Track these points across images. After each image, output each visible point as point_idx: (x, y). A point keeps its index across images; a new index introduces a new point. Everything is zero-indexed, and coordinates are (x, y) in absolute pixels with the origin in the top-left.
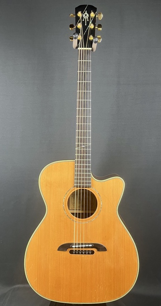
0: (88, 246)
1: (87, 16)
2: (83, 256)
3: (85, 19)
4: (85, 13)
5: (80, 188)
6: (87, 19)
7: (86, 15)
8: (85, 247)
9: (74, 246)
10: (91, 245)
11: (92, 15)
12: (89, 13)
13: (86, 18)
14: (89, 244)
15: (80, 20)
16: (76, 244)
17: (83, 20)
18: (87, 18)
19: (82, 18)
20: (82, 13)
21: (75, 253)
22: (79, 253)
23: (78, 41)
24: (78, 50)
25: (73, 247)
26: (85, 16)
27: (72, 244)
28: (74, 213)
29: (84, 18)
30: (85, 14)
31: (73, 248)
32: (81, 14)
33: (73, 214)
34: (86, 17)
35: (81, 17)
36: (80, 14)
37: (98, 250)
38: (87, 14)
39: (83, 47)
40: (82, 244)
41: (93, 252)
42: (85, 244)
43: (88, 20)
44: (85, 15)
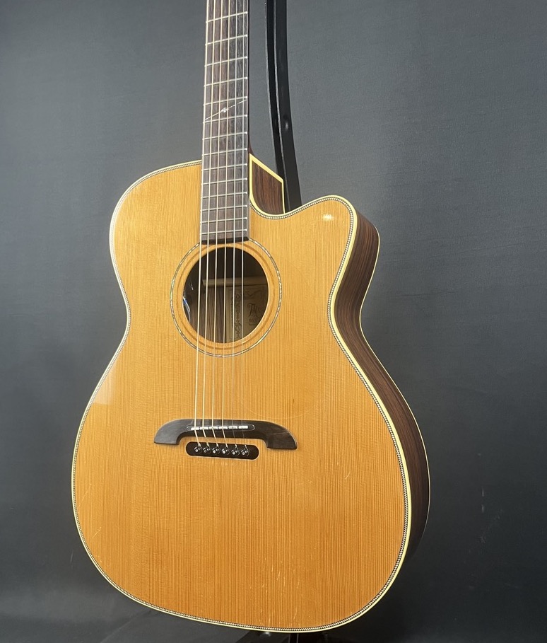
0: (235, 427)
5: (221, 246)
8: (228, 433)
9: (194, 428)
10: (245, 428)
14: (239, 423)
16: (201, 423)
21: (203, 454)
27: (190, 422)
37: (270, 443)
40: (218, 422)
42: (228, 422)
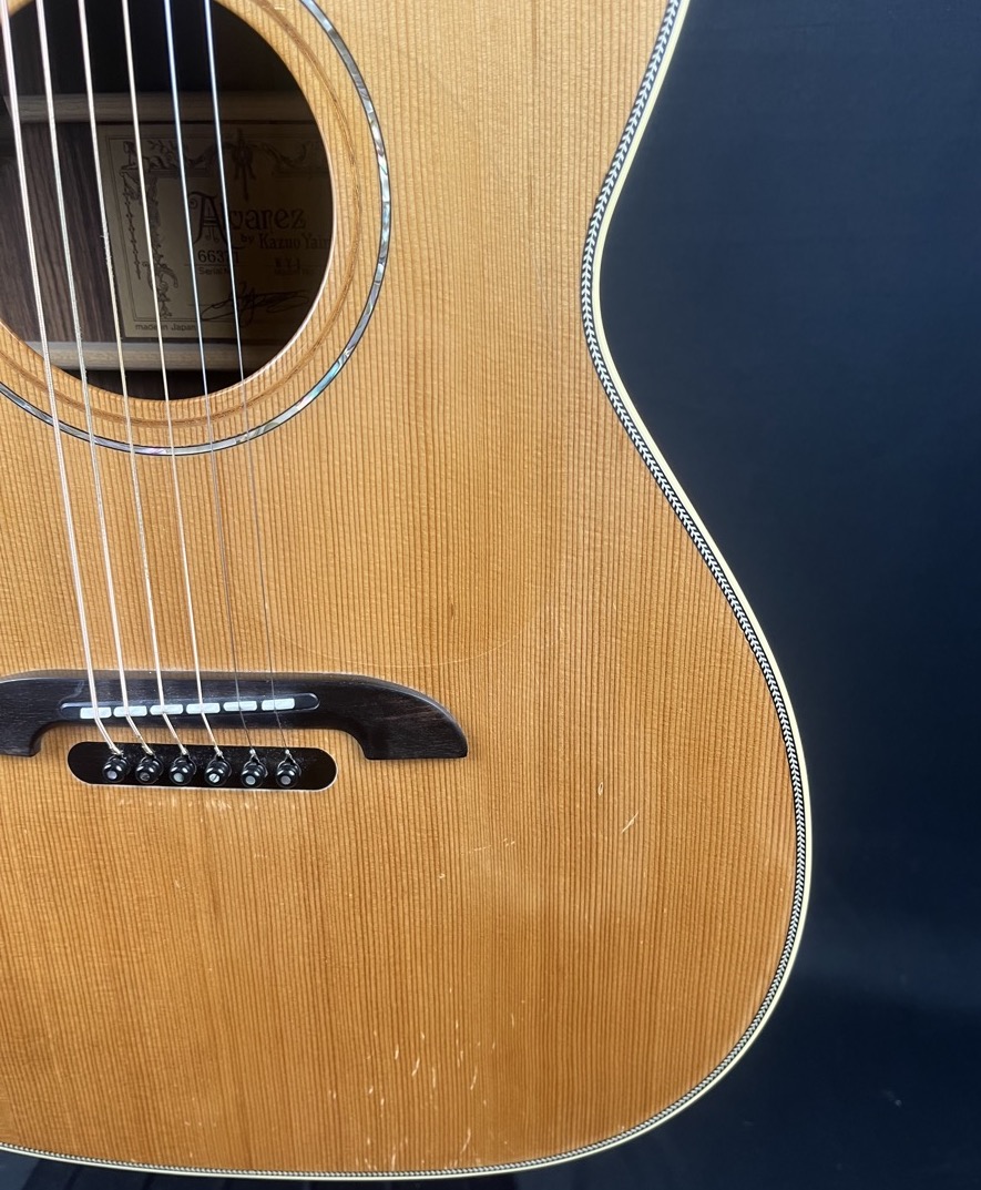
0: (251, 706)
2: (219, 801)
8: (223, 720)
9: (94, 711)
10: (288, 703)
14: (260, 686)
16: (110, 691)
21: (129, 777)
22: (164, 779)
25: (85, 714)
27: (70, 687)
28: (118, 372)
31: (91, 723)
33: (103, 378)
37: (377, 746)
40: (182, 687)
41: (316, 771)
42: (221, 686)
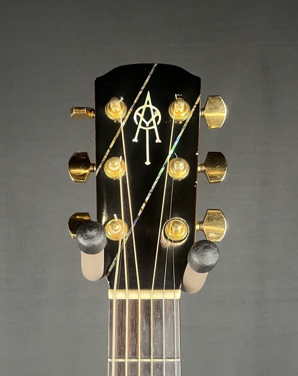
1: (153, 119)
3: (143, 132)
4: (142, 102)
6: (152, 132)
7: (148, 115)
11: (180, 112)
12: (164, 104)
13: (147, 129)
15: (119, 141)
17: (135, 140)
18: (155, 127)
19: (131, 126)
20: (128, 103)
23: (111, 248)
24: (111, 301)
26: (142, 119)
29: (140, 127)
30: (144, 107)
32: (125, 108)
34: (147, 124)
35: (123, 124)
36: (116, 110)
38: (152, 107)
39: (133, 286)
43: (158, 141)
44: (142, 116)
